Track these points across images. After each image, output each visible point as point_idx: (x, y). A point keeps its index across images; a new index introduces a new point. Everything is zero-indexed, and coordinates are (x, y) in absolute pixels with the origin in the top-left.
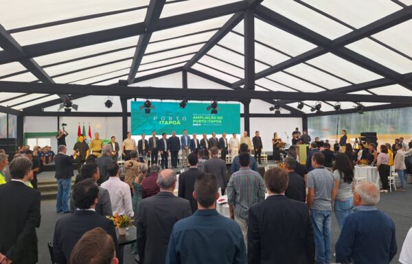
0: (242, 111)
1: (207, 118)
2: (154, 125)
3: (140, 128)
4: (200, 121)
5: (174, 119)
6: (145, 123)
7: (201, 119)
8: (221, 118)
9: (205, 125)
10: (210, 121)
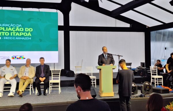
7: (2, 31)
8: (31, 30)
9: (6, 38)
10: (14, 33)
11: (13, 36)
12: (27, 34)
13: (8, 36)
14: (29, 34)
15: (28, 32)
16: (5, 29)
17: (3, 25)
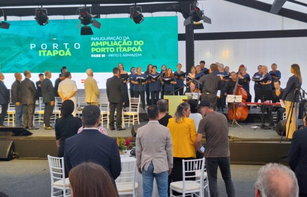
0: (182, 30)
1: (115, 43)
2: (30, 57)
3: (12, 62)
4: (103, 50)
5: (62, 47)
6: (19, 53)
7: (106, 46)
8: (141, 43)
9: (112, 55)
10: (120, 48)
11: (119, 53)
12: (136, 48)
13: (113, 53)
14: (139, 49)
15: (137, 47)
16: (110, 43)
17: (108, 38)
